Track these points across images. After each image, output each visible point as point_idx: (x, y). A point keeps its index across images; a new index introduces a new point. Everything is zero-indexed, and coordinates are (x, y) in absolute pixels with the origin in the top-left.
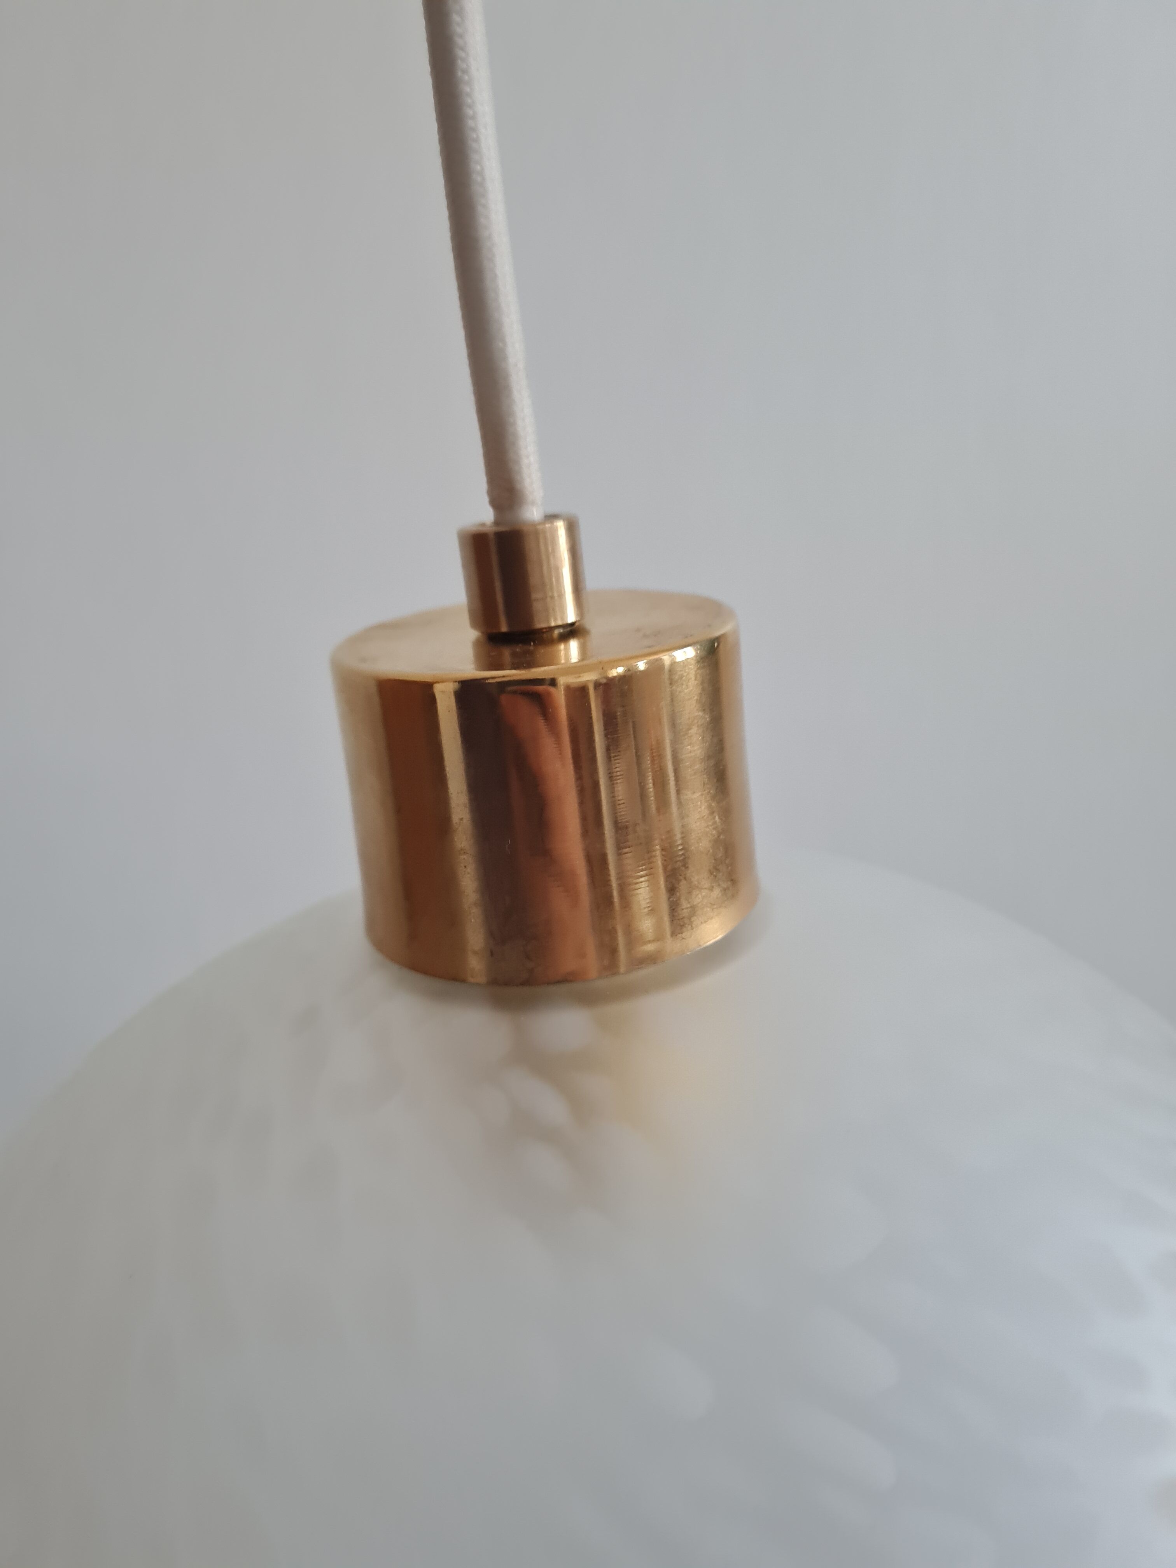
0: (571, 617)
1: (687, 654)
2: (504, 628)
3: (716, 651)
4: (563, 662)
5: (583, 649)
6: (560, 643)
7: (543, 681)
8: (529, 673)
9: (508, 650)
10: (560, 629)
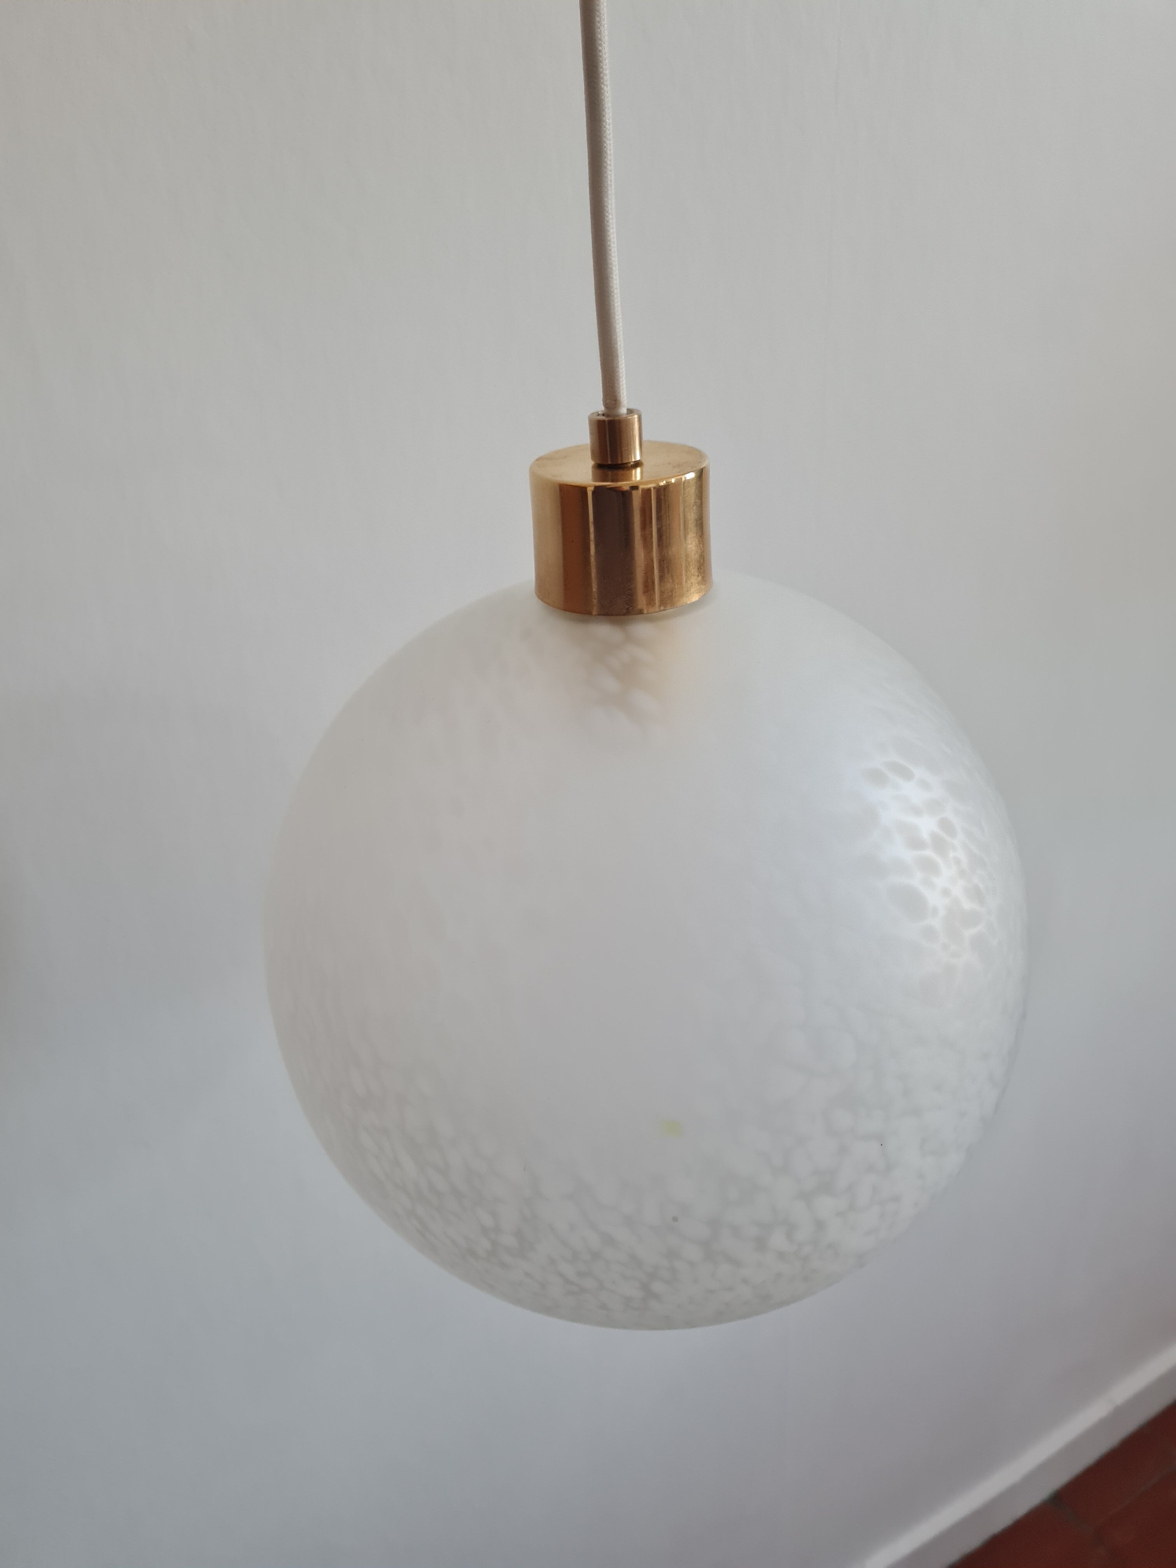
0: (638, 458)
1: (691, 476)
2: (609, 463)
3: (701, 475)
4: (634, 479)
5: (642, 473)
6: (632, 471)
7: (626, 488)
8: (619, 484)
9: (610, 473)
10: (632, 463)
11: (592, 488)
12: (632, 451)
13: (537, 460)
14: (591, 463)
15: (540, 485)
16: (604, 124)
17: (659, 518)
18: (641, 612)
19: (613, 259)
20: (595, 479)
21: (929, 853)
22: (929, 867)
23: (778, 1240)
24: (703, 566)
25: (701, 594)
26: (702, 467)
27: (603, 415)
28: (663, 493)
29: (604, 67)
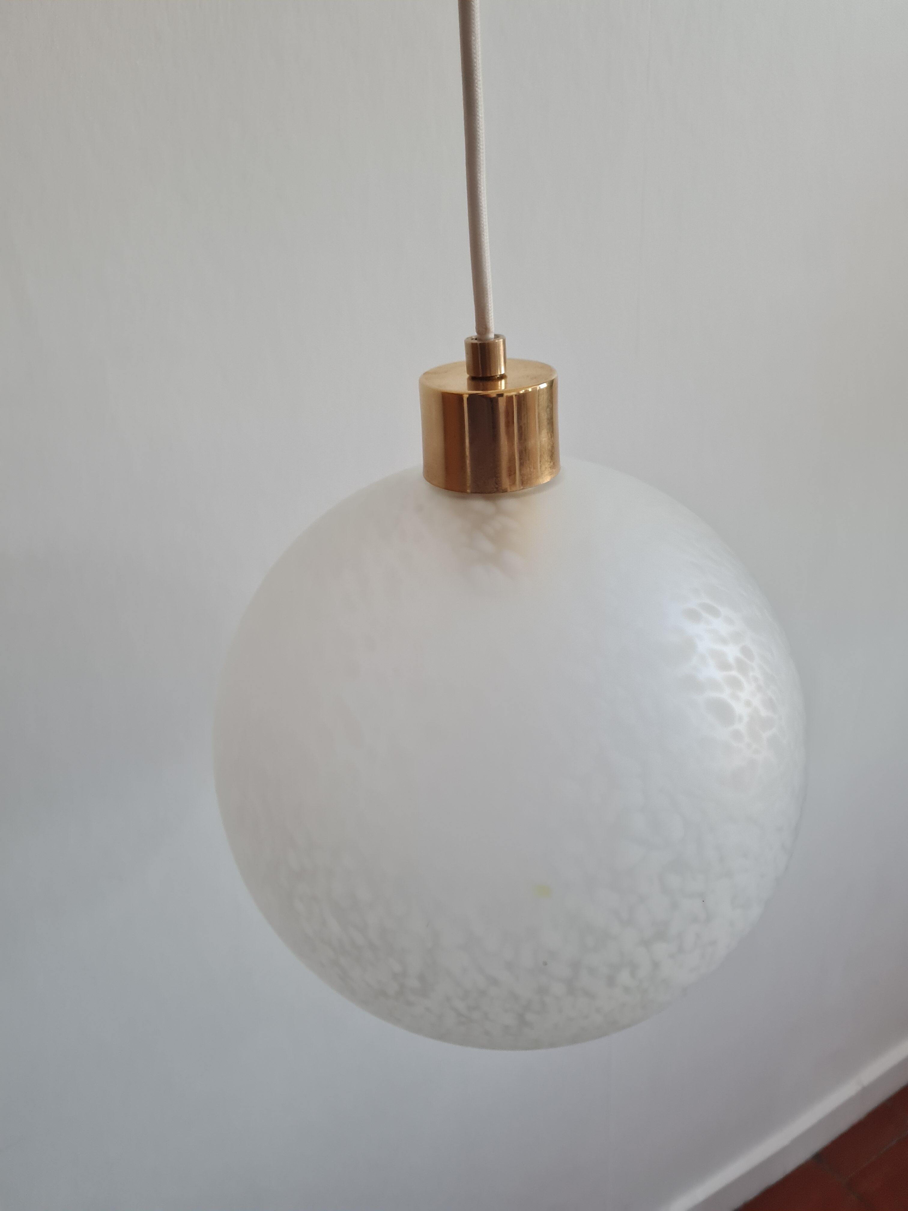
0: (503, 372)
1: (544, 386)
2: (481, 376)
3: (552, 385)
4: (499, 388)
5: (506, 383)
6: (498, 382)
7: (494, 396)
8: (489, 392)
9: (481, 384)
10: (498, 376)
11: (467, 396)
12: (499, 366)
13: (424, 374)
14: (466, 376)
15: (427, 393)
16: (478, 117)
17: (519, 418)
18: (505, 491)
19: (484, 220)
20: (470, 388)
21: (734, 673)
22: (735, 684)
23: (624, 977)
24: (553, 454)
25: (553, 476)
26: (553, 378)
27: (476, 339)
28: (522, 399)
29: (478, 74)
